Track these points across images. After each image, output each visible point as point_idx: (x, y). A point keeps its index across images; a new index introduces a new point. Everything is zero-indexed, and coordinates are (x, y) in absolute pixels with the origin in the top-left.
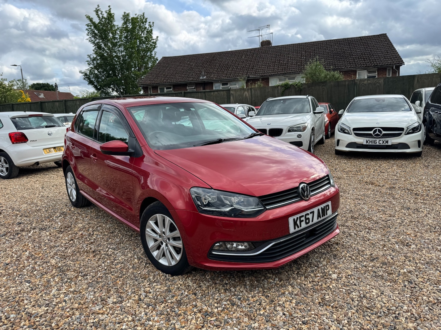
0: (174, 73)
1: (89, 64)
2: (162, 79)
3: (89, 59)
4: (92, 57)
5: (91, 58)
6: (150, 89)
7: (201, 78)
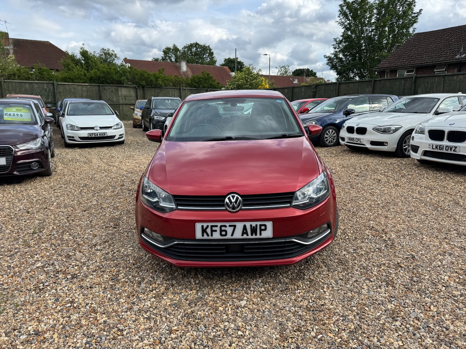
0: (423, 52)
1: (335, 48)
2: (404, 61)
3: (335, 43)
4: (338, 40)
5: (337, 42)
6: (387, 73)
7: (457, 57)
